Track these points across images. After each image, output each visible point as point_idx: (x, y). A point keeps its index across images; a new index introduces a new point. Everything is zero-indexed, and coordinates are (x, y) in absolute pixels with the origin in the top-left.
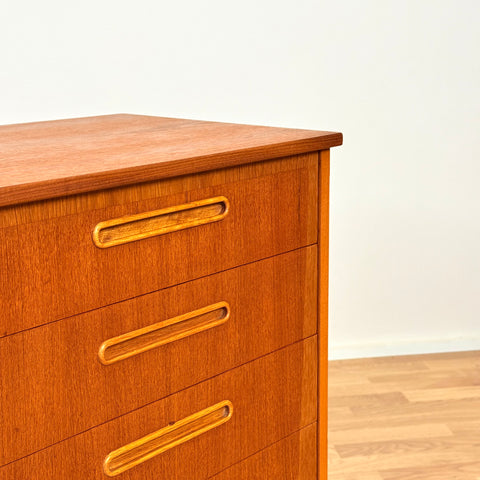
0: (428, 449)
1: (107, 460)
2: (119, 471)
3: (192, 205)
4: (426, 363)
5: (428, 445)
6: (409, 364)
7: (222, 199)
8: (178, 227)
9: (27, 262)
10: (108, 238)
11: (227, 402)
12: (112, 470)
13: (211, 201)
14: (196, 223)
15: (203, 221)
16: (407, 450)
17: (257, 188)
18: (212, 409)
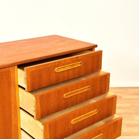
0: (124, 109)
1: (72, 121)
2: (74, 123)
3: (75, 63)
4: (129, 89)
5: (124, 108)
6: (125, 89)
7: (81, 62)
8: (72, 68)
9: (43, 75)
10: (58, 70)
11: (96, 110)
12: (73, 123)
13: (79, 62)
14: (75, 67)
15: (77, 67)
16: (119, 109)
17: (88, 59)
18: (93, 111)
